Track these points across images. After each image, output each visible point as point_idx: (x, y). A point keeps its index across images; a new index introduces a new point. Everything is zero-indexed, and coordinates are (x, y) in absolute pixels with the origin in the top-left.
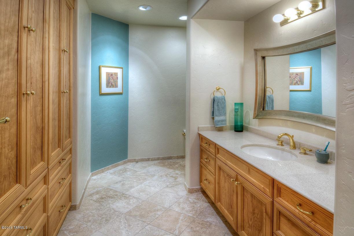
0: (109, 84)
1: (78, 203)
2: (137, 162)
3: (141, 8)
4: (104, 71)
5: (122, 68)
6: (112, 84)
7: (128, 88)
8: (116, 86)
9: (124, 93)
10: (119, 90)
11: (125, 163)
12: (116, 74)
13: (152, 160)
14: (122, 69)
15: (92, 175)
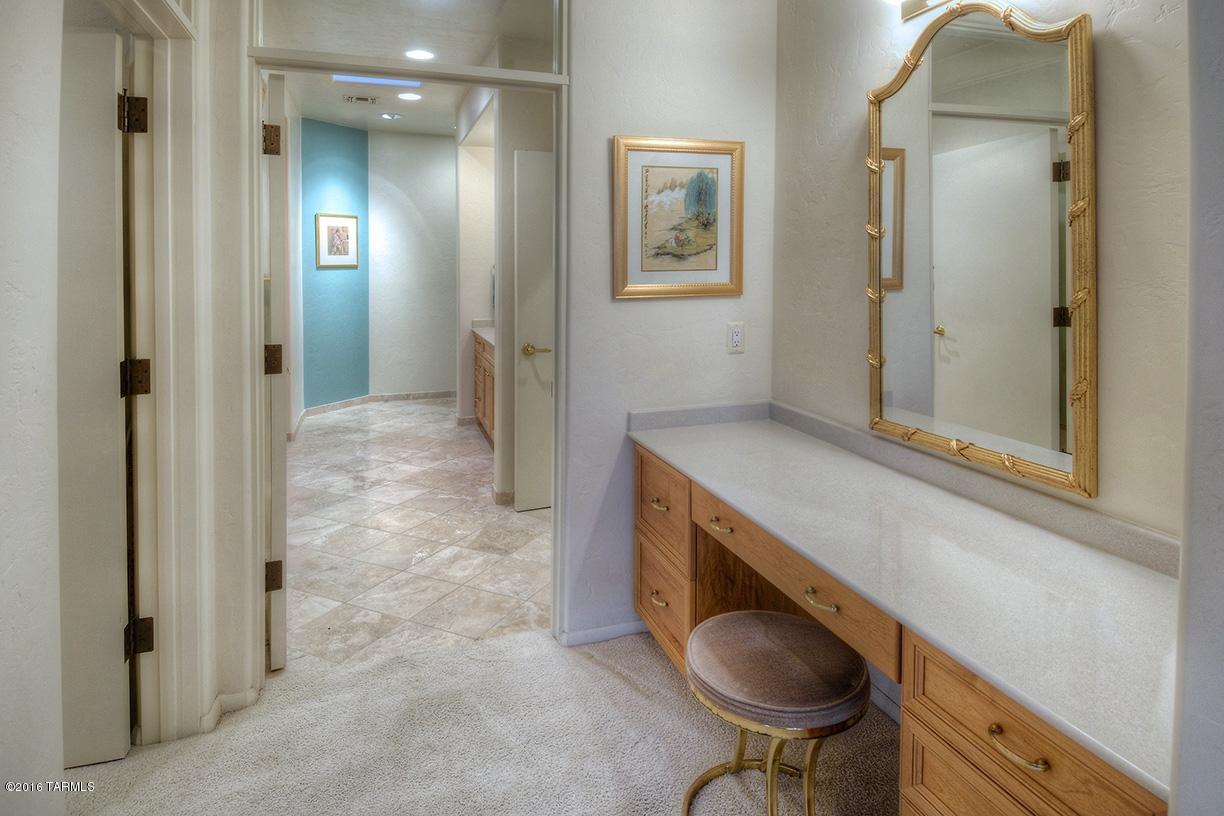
0: (334, 249)
1: (293, 432)
2: (386, 401)
3: (386, 116)
4: (325, 224)
5: (356, 217)
6: (338, 248)
7: (367, 256)
8: (346, 253)
9: (359, 267)
10: (350, 259)
11: (364, 402)
12: (345, 229)
13: (414, 398)
14: (355, 220)
15: (308, 413)
